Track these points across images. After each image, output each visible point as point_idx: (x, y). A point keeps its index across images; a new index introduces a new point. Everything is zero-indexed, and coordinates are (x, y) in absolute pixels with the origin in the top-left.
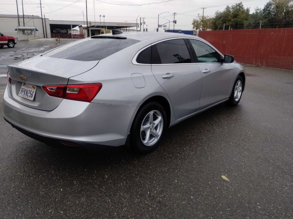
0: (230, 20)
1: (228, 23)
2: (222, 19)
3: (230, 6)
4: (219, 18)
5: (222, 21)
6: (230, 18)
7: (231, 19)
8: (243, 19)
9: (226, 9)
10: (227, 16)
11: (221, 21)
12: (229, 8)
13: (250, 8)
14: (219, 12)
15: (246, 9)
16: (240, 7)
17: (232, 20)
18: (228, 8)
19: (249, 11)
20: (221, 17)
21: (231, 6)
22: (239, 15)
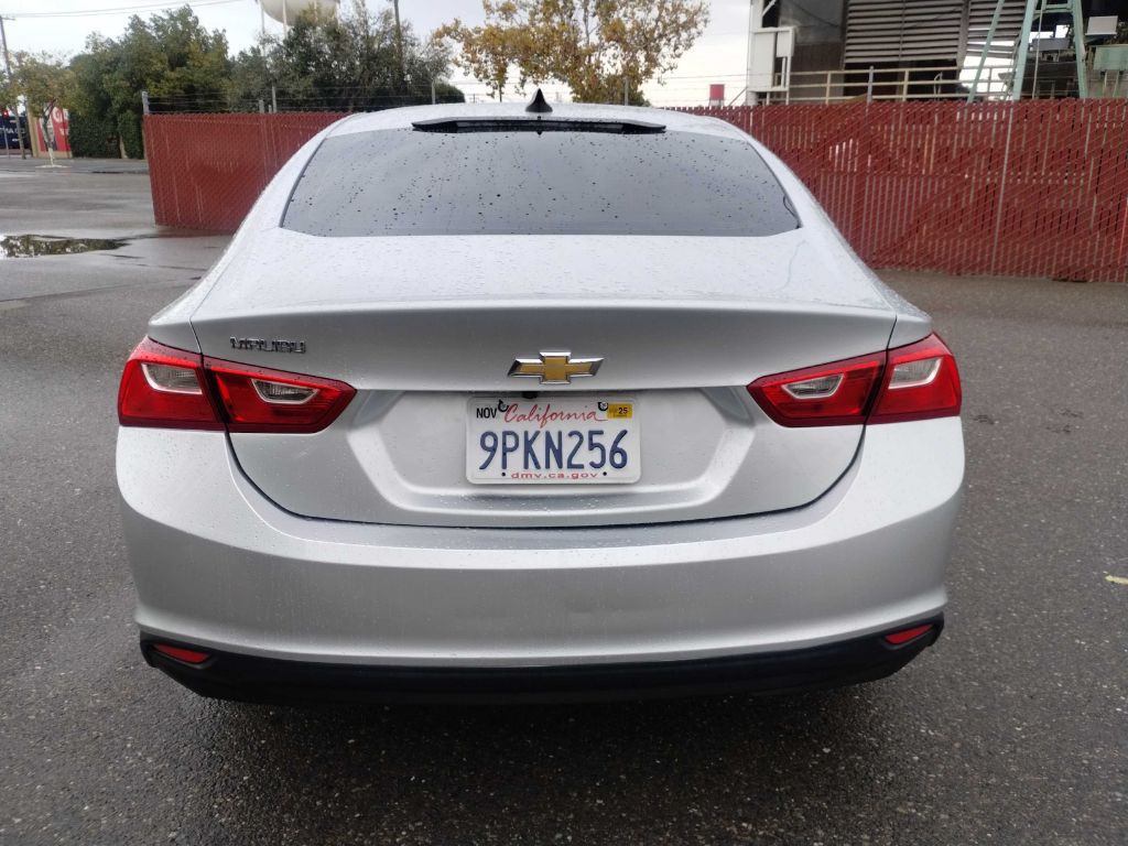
0: (158, 77)
1: (156, 87)
2: (125, 68)
3: (146, 18)
4: (110, 64)
5: (129, 76)
6: (158, 67)
7: (164, 70)
8: (212, 72)
9: (133, 26)
10: (146, 58)
11: (122, 76)
12: (142, 24)
13: (224, 31)
14: (103, 40)
15: (212, 35)
16: (186, 24)
17: (168, 73)
18: (137, 24)
19: (225, 44)
20: (117, 60)
21: (151, 19)
22: (190, 56)
